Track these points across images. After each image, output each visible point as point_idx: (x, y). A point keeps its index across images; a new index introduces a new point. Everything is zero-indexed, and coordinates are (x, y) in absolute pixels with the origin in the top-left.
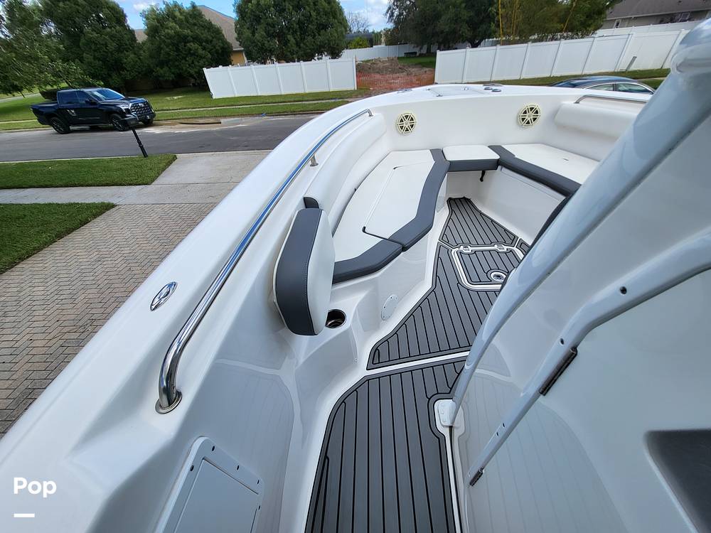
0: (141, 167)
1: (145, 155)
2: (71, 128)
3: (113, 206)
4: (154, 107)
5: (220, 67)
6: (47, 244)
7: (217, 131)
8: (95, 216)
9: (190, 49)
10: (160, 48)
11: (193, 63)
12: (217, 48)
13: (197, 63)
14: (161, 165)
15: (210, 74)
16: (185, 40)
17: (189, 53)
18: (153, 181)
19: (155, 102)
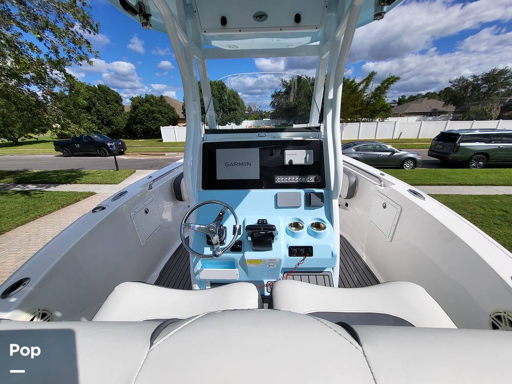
0: (113, 175)
1: (118, 169)
2: (74, 154)
3: (95, 194)
4: (127, 145)
5: (171, 126)
6: (55, 210)
7: (162, 159)
8: (84, 198)
9: (154, 117)
10: (137, 115)
11: (155, 123)
12: (171, 117)
13: (157, 124)
14: (126, 175)
15: (163, 130)
16: (153, 112)
17: (154, 118)
18: (120, 183)
19: (128, 143)
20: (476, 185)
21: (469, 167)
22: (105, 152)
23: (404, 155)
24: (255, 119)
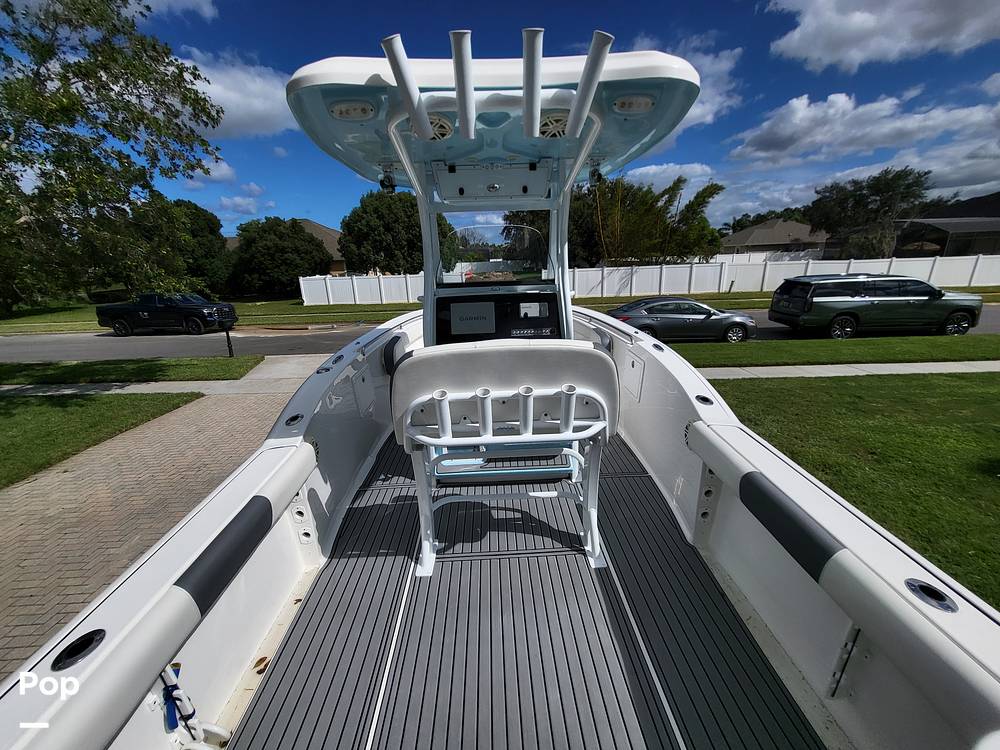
0: (226, 365)
1: (231, 355)
2: (135, 331)
3: (203, 395)
4: (238, 312)
5: (317, 276)
6: (142, 421)
8: (186, 402)
9: (286, 259)
10: (253, 257)
11: (287, 271)
12: (316, 258)
13: (291, 272)
14: (249, 364)
15: (305, 283)
16: (283, 250)
17: (284, 262)
18: (242, 376)
19: (241, 308)
20: (832, 364)
21: (829, 336)
22: (198, 325)
23: (728, 318)
24: (476, 260)
